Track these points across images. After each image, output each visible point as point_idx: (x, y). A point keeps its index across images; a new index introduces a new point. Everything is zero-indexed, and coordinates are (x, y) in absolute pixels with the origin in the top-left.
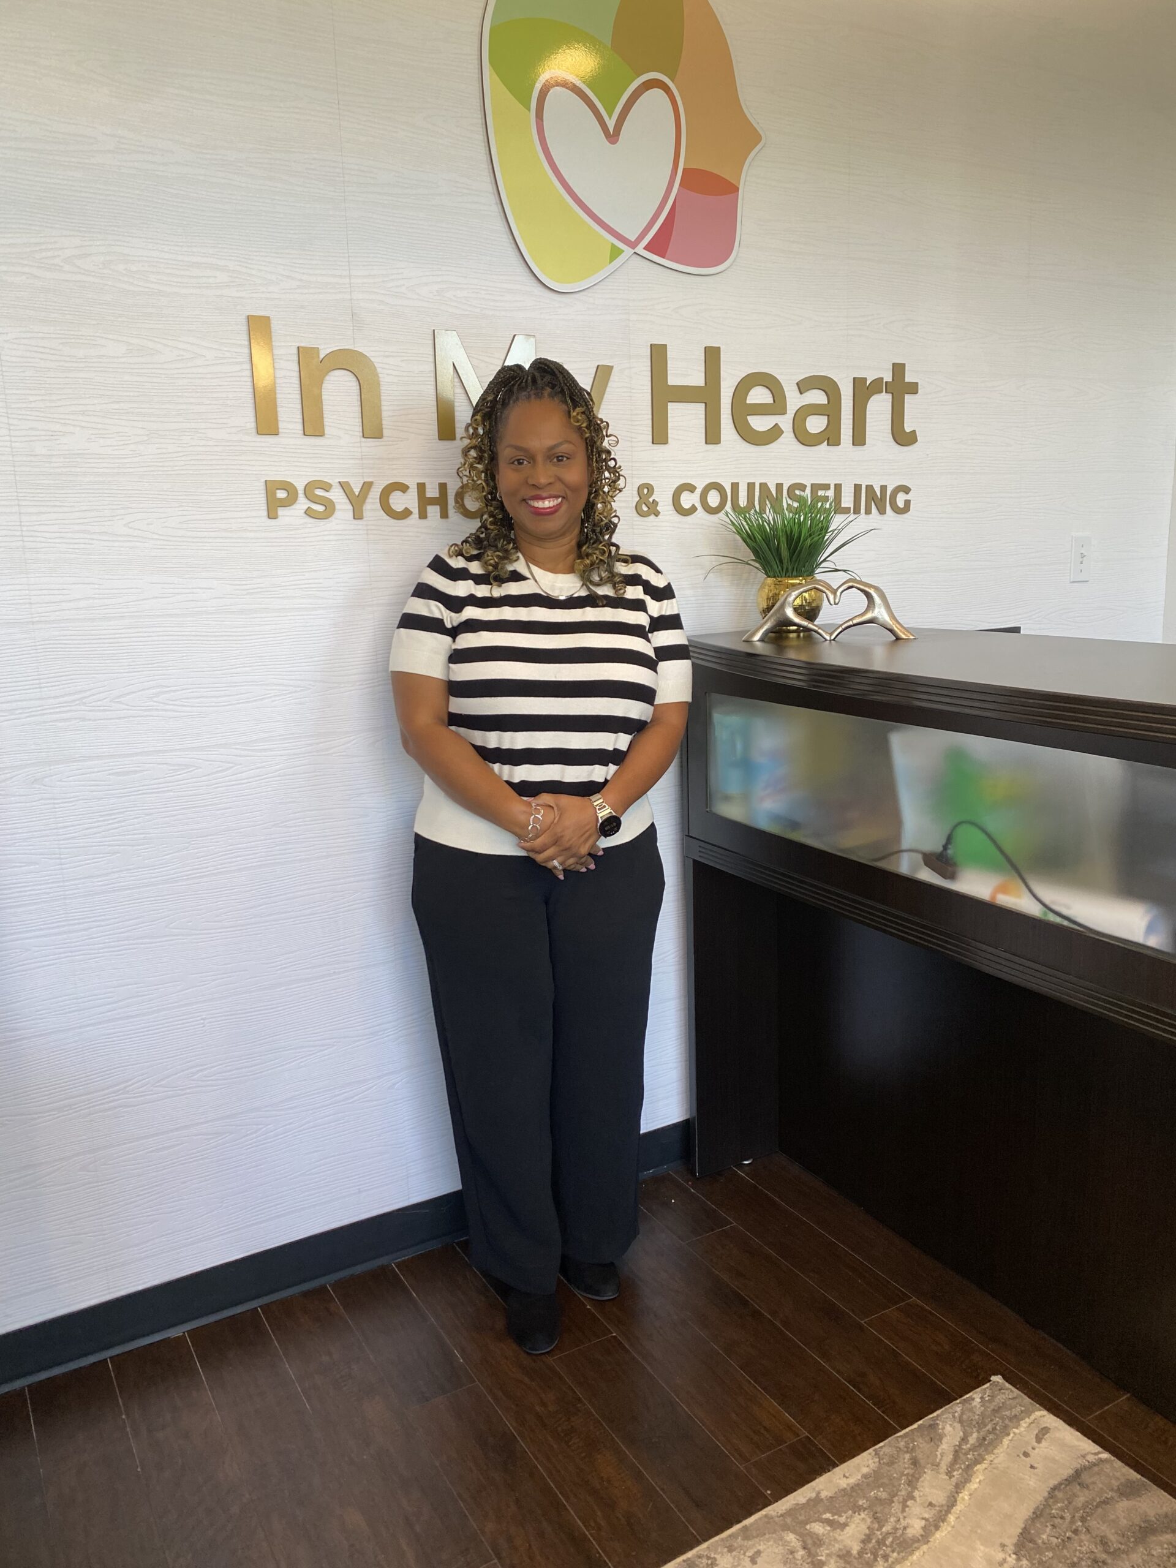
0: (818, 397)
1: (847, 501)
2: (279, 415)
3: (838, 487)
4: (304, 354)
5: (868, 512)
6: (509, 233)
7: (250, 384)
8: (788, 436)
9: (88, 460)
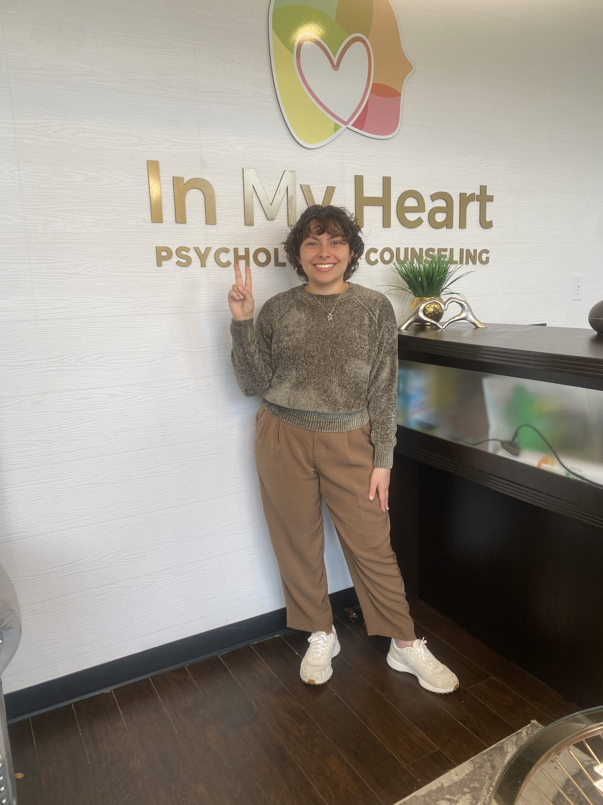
0: (441, 203)
1: (456, 257)
2: (163, 212)
3: (452, 250)
4: (177, 181)
5: (467, 263)
6: (282, 117)
7: (148, 196)
8: (426, 222)
9: (65, 236)
